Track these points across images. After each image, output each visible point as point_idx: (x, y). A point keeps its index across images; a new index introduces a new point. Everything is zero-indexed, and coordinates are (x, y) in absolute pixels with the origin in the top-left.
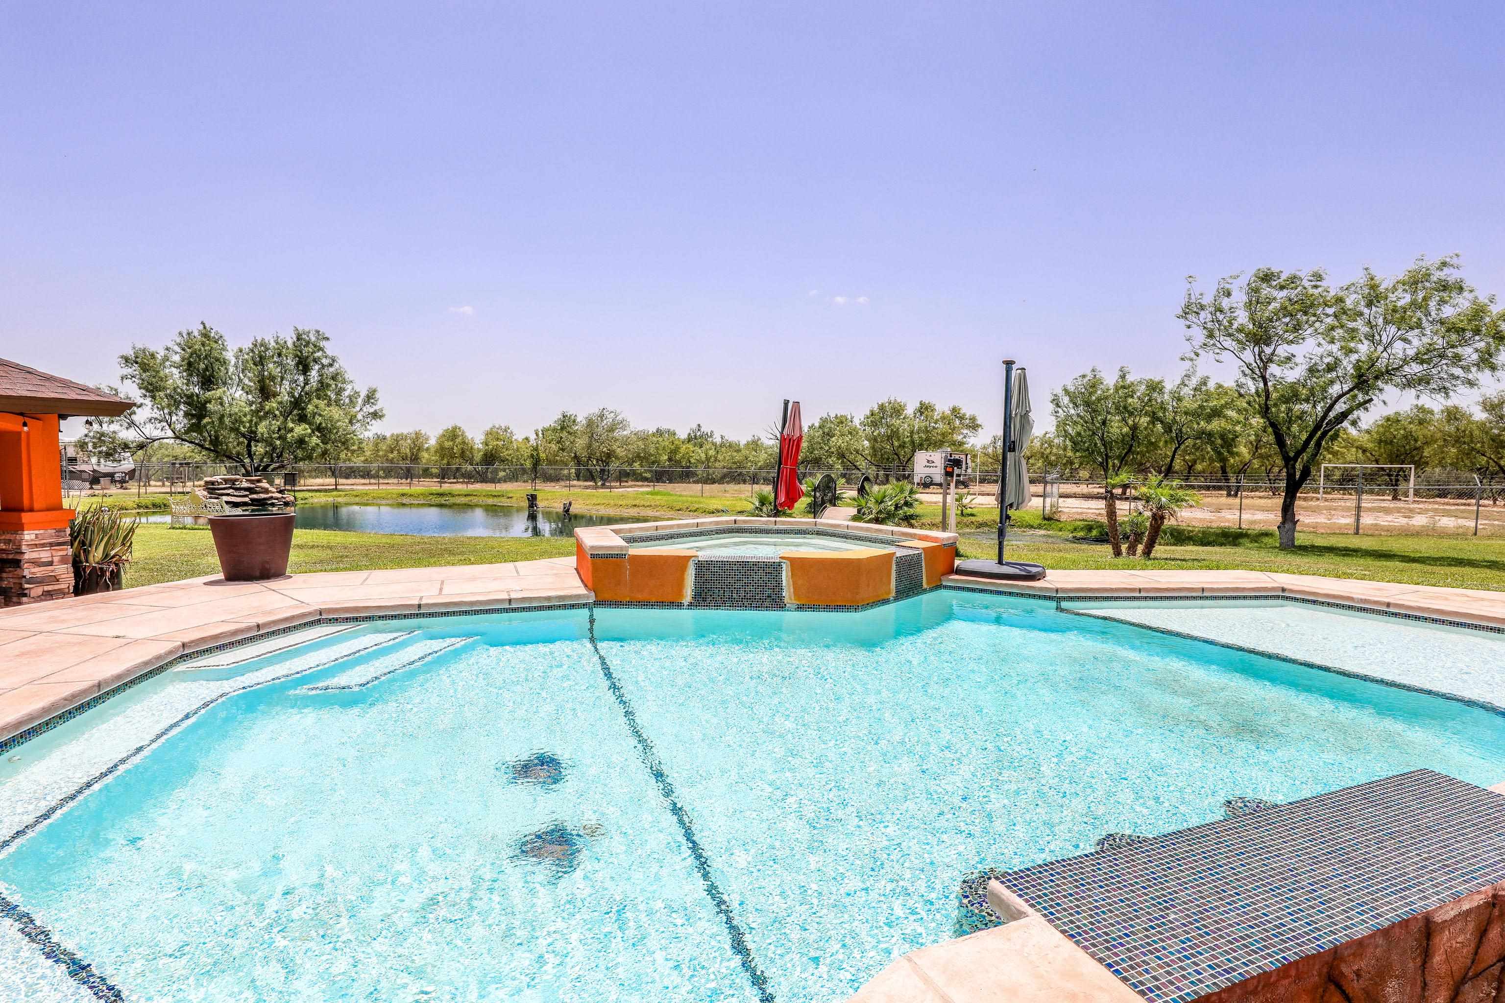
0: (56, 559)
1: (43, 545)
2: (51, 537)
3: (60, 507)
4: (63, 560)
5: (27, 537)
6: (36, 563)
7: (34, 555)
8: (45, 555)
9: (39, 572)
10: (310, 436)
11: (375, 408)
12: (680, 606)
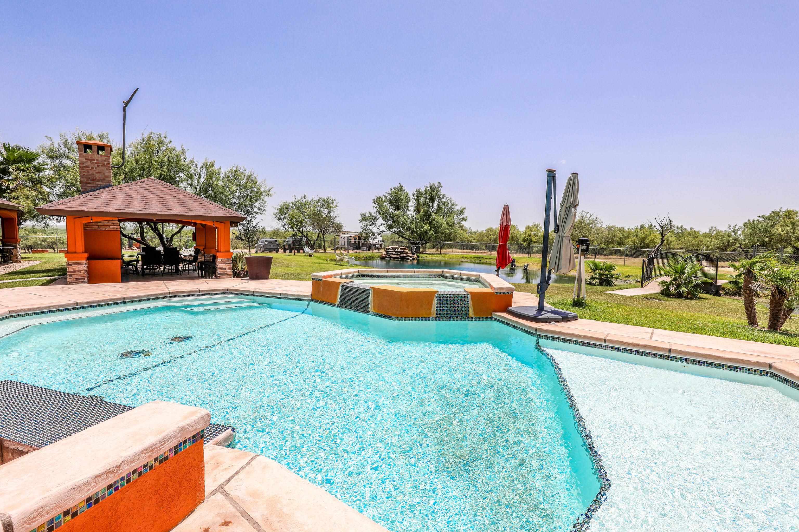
0: (227, 268)
1: (224, 263)
2: (226, 261)
3: (230, 252)
4: (229, 269)
5: (218, 260)
6: (221, 269)
7: (221, 266)
8: (224, 266)
9: (222, 272)
10: (430, 230)
11: (463, 216)
12: (335, 305)
